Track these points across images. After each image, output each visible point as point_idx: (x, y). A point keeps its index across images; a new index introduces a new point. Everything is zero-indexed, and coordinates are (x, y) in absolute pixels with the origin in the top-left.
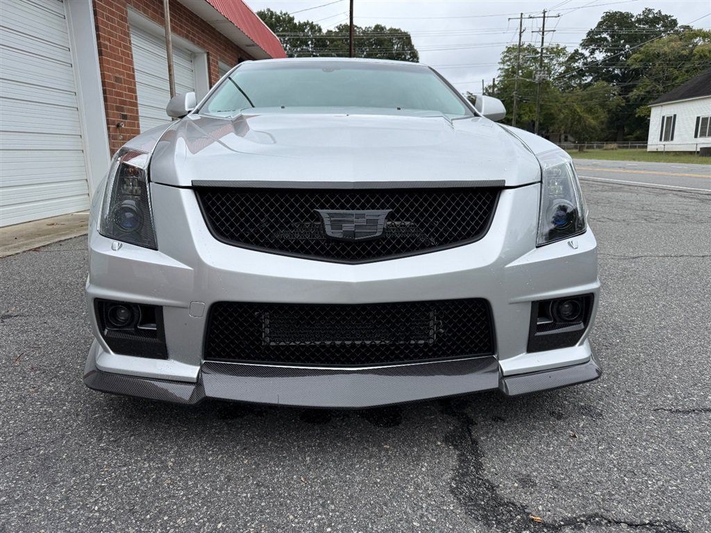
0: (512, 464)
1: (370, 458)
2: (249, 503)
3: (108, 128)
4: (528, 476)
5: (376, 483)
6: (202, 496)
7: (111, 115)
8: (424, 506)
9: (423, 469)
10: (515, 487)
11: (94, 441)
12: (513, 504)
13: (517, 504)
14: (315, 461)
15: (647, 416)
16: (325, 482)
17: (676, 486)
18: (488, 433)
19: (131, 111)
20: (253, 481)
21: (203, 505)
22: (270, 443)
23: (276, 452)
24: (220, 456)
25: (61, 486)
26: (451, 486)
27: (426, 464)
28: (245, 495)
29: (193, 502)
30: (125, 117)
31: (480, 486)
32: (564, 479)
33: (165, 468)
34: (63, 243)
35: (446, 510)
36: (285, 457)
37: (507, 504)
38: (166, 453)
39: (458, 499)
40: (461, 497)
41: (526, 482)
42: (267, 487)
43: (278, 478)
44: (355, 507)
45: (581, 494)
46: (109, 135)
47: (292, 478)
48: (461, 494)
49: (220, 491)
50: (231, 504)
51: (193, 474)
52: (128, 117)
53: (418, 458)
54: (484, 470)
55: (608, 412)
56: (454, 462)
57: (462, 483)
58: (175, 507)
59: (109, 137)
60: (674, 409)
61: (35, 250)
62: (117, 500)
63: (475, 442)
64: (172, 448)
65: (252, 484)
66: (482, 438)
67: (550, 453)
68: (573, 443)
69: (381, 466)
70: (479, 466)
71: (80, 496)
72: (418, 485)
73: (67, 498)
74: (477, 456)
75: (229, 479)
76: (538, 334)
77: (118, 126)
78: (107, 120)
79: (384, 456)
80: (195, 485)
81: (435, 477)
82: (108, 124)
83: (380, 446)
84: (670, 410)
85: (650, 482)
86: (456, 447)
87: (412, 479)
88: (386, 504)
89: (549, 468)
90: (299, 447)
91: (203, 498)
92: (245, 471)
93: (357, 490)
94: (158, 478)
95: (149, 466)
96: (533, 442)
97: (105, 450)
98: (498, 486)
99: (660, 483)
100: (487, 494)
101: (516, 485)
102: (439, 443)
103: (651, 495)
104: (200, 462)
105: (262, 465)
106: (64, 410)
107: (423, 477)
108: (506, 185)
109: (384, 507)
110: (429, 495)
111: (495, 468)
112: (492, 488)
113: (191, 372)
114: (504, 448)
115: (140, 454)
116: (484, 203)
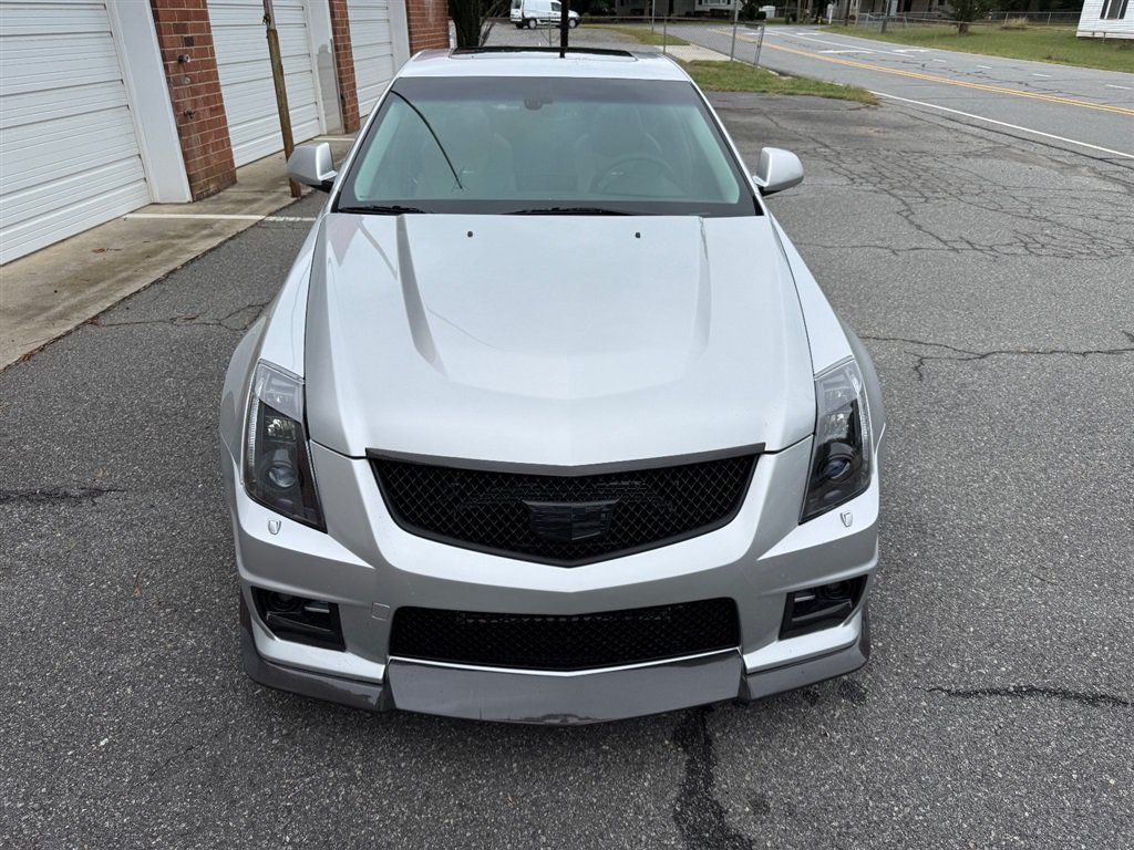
0: (747, 778)
1: (586, 766)
2: (452, 832)
3: (166, 67)
4: (763, 796)
5: (592, 804)
6: (401, 822)
7: (167, 43)
8: (644, 838)
9: (646, 784)
10: (745, 813)
11: (264, 733)
12: (740, 837)
13: (745, 838)
14: (522, 770)
15: (919, 700)
16: (534, 802)
17: (924, 815)
18: (725, 726)
19: (199, 28)
20: (455, 800)
21: (404, 835)
22: (470, 739)
23: (478, 755)
24: (414, 761)
25: (242, 806)
26: (675, 810)
27: (649, 776)
28: (447, 821)
29: (393, 830)
30: (189, 42)
31: (707, 811)
32: (802, 802)
33: (353, 779)
34: (129, 304)
35: (666, 845)
36: (488, 763)
37: (734, 837)
38: (349, 754)
39: (682, 830)
40: (684, 826)
41: (759, 806)
42: (471, 809)
43: (482, 795)
44: (568, 839)
45: (816, 824)
46: (168, 79)
47: (498, 796)
48: (685, 822)
49: (420, 815)
50: (433, 834)
51: (386, 788)
52: (196, 40)
53: (641, 767)
54: (714, 785)
55: (873, 693)
56: (681, 774)
57: (688, 805)
58: (373, 838)
59: (168, 82)
60: (954, 690)
61: (94, 321)
62: (309, 828)
63: (708, 741)
64: (356, 747)
65: (454, 804)
66: (718, 735)
67: (793, 761)
68: (821, 747)
69: (598, 778)
70: (709, 780)
71: (266, 822)
72: (638, 808)
73: (253, 824)
74: (710, 763)
75: (427, 796)
76: (794, 620)
77: (181, 60)
78: (163, 53)
79: (602, 763)
80: (391, 805)
81: (660, 796)
82: (164, 59)
83: (598, 747)
84: (948, 691)
85: (896, 809)
86: (686, 750)
87: (632, 797)
88: (601, 836)
89: (787, 784)
90: (504, 747)
91: (402, 826)
92: (445, 785)
93: (571, 815)
94: (347, 793)
95: (335, 776)
96: (776, 743)
97: (279, 749)
98: (727, 812)
99: (908, 810)
100: (713, 822)
101: (747, 809)
102: (667, 742)
103: (893, 829)
104: (391, 769)
105: (463, 776)
106: (218, 682)
107: (645, 796)
108: (766, 449)
109: (600, 840)
110: (649, 823)
111: (726, 784)
112: (720, 813)
113: (375, 671)
114: (741, 753)
115: (321, 756)
116: (737, 474)
